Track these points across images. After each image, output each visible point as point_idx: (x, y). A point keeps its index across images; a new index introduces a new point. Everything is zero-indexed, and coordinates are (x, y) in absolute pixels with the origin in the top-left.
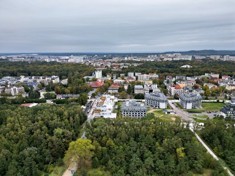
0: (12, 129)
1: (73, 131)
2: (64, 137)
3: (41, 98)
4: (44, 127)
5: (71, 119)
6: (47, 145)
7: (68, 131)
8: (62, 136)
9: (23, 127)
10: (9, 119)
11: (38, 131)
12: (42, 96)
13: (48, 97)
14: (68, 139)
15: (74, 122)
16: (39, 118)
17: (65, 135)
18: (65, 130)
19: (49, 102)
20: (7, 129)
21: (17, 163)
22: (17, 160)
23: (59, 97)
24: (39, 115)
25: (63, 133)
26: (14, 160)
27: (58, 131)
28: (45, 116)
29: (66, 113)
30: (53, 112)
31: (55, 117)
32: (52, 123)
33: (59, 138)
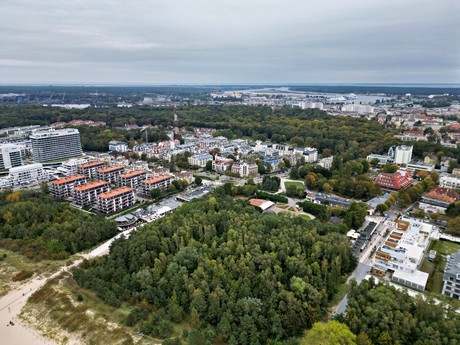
0: (233, 252)
1: (324, 290)
2: (307, 299)
3: (280, 191)
4: (277, 267)
5: (325, 262)
6: (278, 303)
7: (315, 290)
8: (304, 296)
9: (248, 254)
10: (231, 231)
11: (268, 271)
12: (283, 189)
13: (292, 192)
14: (312, 306)
15: (329, 270)
16: (272, 244)
17: (310, 296)
18: (311, 288)
19: (292, 202)
20: (226, 249)
21: (232, 317)
22: (233, 312)
23: (312, 197)
24: (273, 237)
25: (306, 291)
26: (229, 311)
27: (299, 283)
28: (281, 243)
29: (317, 247)
30: (295, 236)
31: (298, 250)
32: (292, 261)
33: (298, 298)
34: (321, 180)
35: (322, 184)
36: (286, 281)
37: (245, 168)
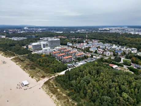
0: (102, 80)
1: (135, 100)
2: (128, 101)
3: (121, 62)
4: (117, 88)
5: (136, 90)
6: (117, 100)
7: (131, 99)
8: (127, 100)
9: (107, 82)
10: (102, 73)
11: (114, 89)
12: (122, 62)
13: (126, 63)
14: (130, 104)
15: (138, 93)
16: (116, 80)
17: (129, 100)
18: (130, 98)
19: (125, 67)
20: (100, 79)
21: (100, 101)
22: (100, 100)
23: (133, 66)
24: (117, 78)
25: (128, 98)
27: (125, 95)
28: (120, 80)
29: (134, 84)
30: (125, 79)
31: (126, 84)
32: (123, 87)
33: (124, 100)
34: (137, 60)
35: (138, 61)
36: (120, 94)
37: (108, 53)
